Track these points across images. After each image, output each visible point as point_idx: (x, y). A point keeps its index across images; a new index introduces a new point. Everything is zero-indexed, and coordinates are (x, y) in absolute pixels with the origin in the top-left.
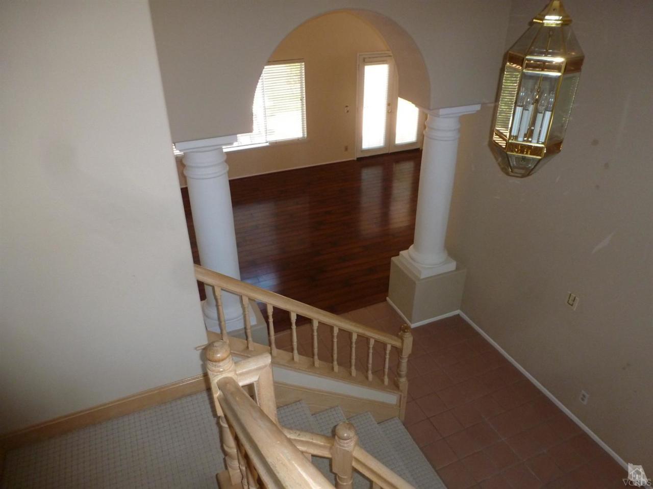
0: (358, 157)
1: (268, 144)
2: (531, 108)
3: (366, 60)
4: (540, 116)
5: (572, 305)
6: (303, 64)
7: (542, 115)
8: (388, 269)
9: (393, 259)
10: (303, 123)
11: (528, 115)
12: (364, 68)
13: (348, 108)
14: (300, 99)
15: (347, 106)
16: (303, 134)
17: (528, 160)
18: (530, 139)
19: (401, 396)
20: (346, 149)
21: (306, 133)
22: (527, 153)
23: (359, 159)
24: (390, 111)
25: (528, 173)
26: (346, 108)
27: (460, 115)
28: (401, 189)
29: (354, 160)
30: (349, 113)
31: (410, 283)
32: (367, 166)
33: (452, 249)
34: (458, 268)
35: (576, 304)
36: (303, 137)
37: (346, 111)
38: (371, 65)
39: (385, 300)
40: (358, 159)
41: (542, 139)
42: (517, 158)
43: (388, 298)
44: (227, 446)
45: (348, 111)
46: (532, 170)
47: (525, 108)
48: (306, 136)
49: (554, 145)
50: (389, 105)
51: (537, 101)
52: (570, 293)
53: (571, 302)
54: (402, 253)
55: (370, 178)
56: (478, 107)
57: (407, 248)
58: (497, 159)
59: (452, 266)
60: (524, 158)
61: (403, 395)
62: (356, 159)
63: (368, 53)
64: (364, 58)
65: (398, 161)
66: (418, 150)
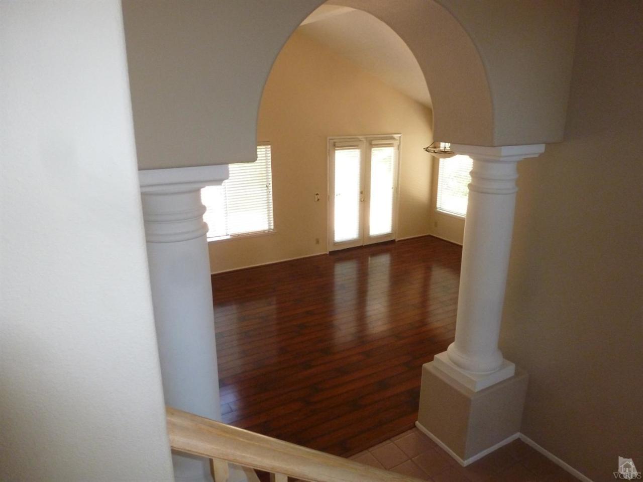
0: (331, 250)
1: (229, 237)
3: (336, 144)
6: (270, 146)
12: (334, 153)
13: (319, 197)
14: (265, 186)
15: (317, 194)
16: (270, 226)
20: (318, 242)
21: (272, 224)
23: (332, 253)
24: (363, 199)
26: (316, 196)
29: (325, 255)
30: (320, 201)
32: (340, 260)
34: (517, 374)
36: (270, 229)
37: (316, 200)
38: (342, 149)
40: (330, 252)
43: (417, 423)
45: (318, 200)
48: (272, 227)
50: (361, 193)
54: (437, 356)
55: (345, 272)
59: (509, 370)
62: (328, 253)
63: (338, 137)
64: (335, 142)
65: (374, 254)
66: (393, 242)
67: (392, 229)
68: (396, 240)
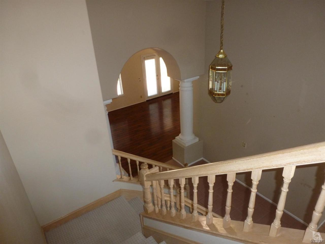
2: (220, 81)
3: (145, 58)
4: (222, 84)
5: (244, 146)
7: (223, 84)
8: (172, 145)
9: (173, 141)
10: (121, 88)
11: (219, 84)
12: (144, 62)
13: (140, 80)
15: (139, 79)
17: (221, 98)
18: (221, 91)
19: (187, 192)
20: (141, 97)
21: (123, 92)
22: (220, 96)
23: (147, 101)
24: (158, 78)
25: (222, 101)
27: (192, 81)
28: (167, 111)
29: (145, 102)
31: (182, 149)
32: (151, 103)
33: (196, 133)
34: (199, 140)
35: (246, 145)
36: (122, 94)
37: (139, 81)
38: (148, 60)
39: (172, 159)
41: (224, 91)
42: (217, 97)
43: (173, 158)
44: (146, 199)
45: (140, 81)
46: (223, 100)
47: (218, 82)
49: (228, 92)
50: (157, 76)
51: (221, 79)
52: (243, 142)
53: (244, 145)
54: (176, 137)
55: (153, 108)
56: (198, 77)
57: (178, 135)
58: (210, 97)
59: (197, 140)
60: (219, 98)
61: (188, 192)
62: (146, 101)
63: (146, 55)
64: (144, 57)
65: (164, 100)
66: (172, 94)
67: (171, 89)
68: (173, 93)
